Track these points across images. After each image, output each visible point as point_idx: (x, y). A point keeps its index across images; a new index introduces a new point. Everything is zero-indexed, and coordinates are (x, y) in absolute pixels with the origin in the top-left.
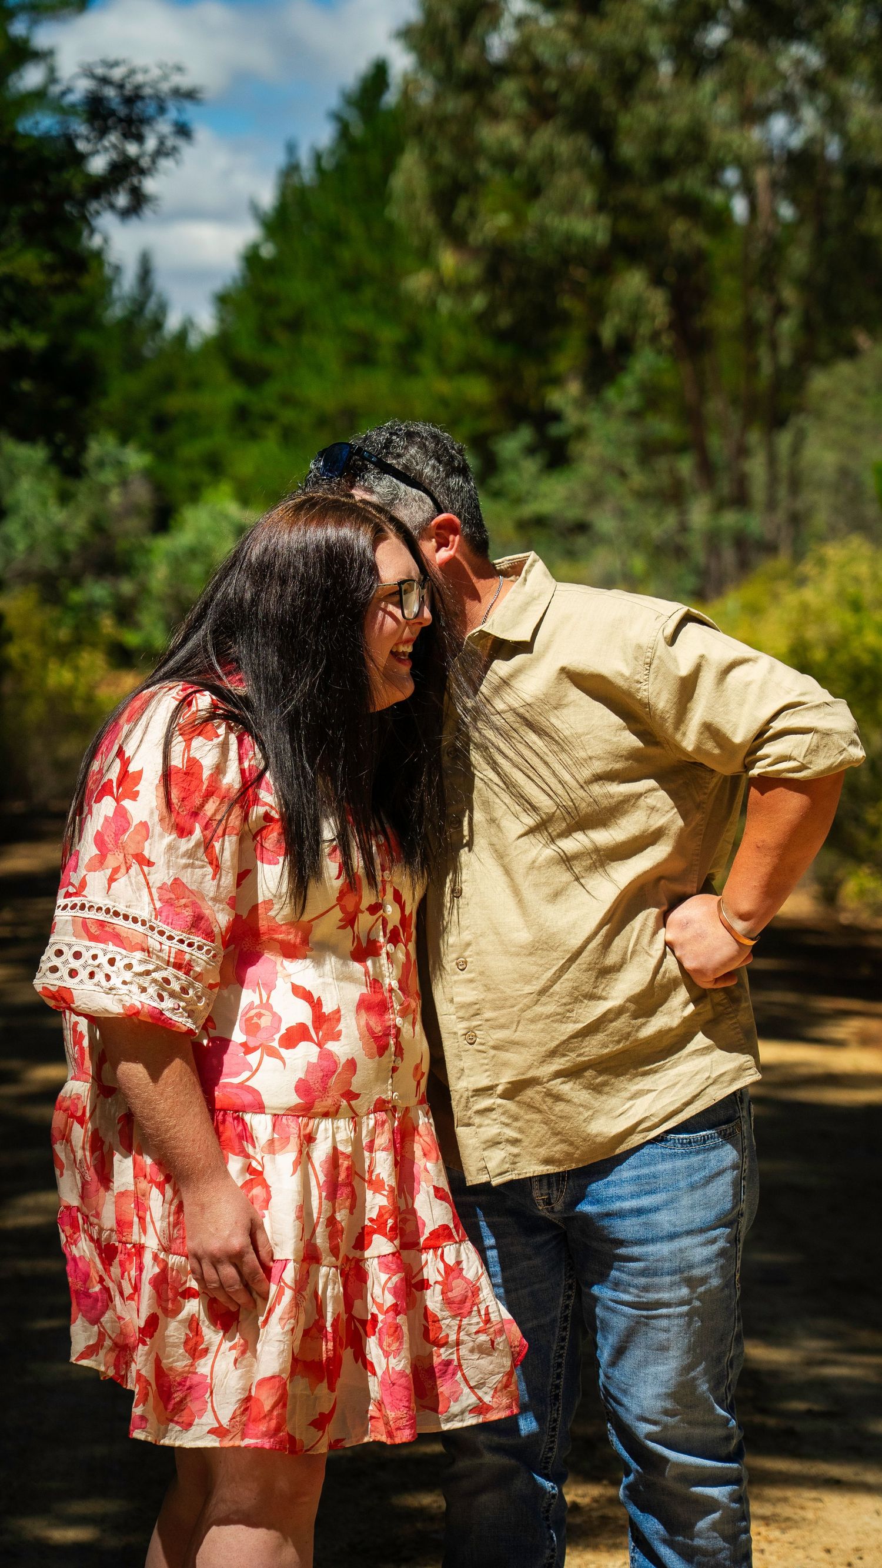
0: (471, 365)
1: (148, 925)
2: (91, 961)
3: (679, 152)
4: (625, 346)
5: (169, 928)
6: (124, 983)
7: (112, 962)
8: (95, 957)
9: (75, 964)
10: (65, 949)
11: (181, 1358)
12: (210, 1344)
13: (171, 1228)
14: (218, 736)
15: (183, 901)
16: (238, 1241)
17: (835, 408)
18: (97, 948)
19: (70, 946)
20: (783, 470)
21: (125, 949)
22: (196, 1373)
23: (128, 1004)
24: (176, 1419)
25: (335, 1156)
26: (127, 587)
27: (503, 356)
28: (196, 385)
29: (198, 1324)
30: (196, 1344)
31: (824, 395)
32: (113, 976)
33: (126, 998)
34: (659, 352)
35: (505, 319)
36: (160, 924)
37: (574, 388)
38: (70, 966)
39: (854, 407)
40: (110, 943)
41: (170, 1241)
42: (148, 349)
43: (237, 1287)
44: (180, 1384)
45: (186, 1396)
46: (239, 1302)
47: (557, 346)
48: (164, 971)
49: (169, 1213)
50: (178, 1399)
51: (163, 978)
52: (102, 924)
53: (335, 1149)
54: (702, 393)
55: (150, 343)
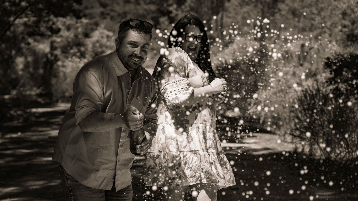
0: (151, 2)
17: (231, 10)
26: (82, 49)
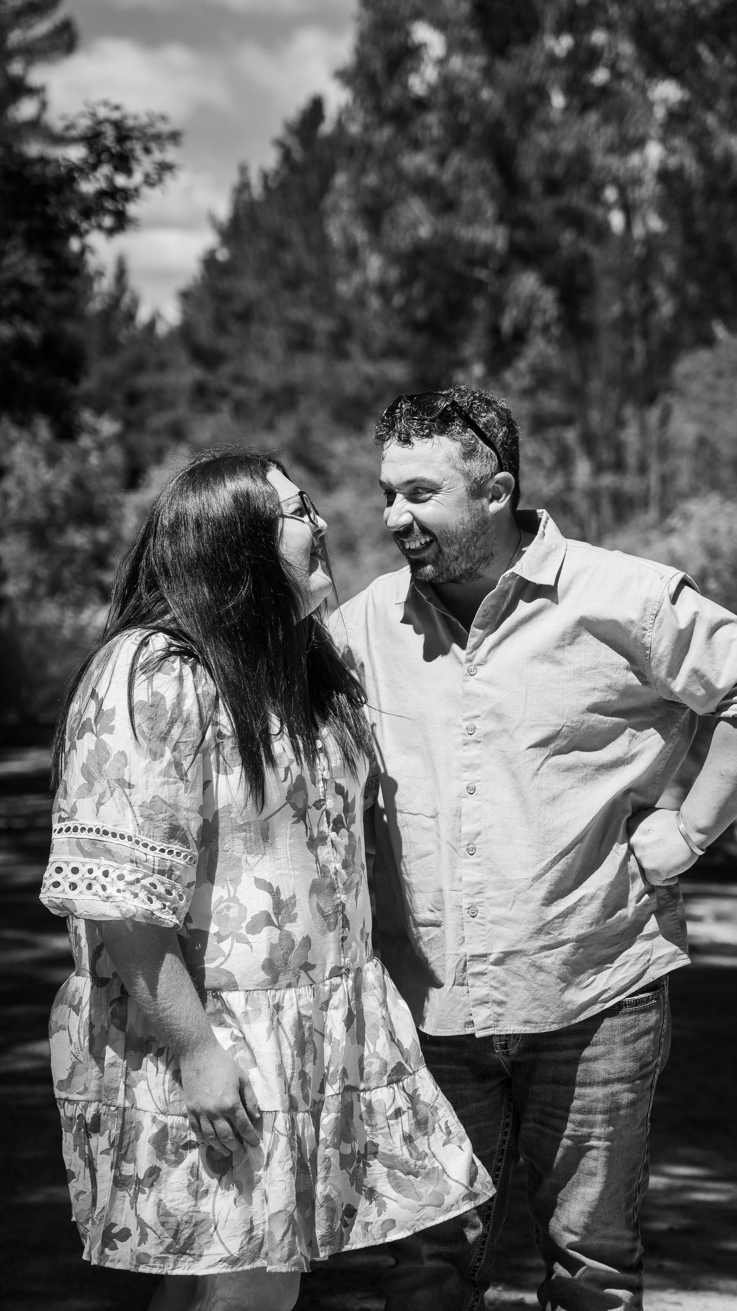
0: (393, 351)
1: (134, 840)
2: (87, 875)
3: (567, 172)
4: (520, 336)
5: (151, 840)
6: (119, 891)
7: (106, 874)
8: (90, 871)
9: (74, 878)
10: (63, 866)
11: (186, 1200)
12: (209, 1186)
13: (167, 1094)
14: (174, 670)
15: (162, 816)
16: (230, 1099)
17: (695, 387)
18: (91, 863)
19: (68, 863)
20: (654, 439)
21: (116, 862)
22: (199, 1212)
23: (124, 910)
24: (188, 1251)
25: (300, 1019)
27: (418, 343)
28: (162, 366)
29: (198, 1170)
30: (197, 1187)
31: (688, 377)
32: (108, 886)
33: (123, 904)
34: (549, 341)
35: (421, 313)
36: (144, 838)
37: (478, 370)
38: (69, 880)
39: (711, 388)
40: (102, 858)
41: (167, 1105)
42: (123, 336)
43: (230, 1138)
44: (187, 1222)
45: (193, 1232)
46: (232, 1149)
47: (464, 335)
48: (150, 878)
49: (164, 1081)
50: (187, 1235)
51: (150, 884)
52: (93, 842)
53: (299, 1013)
54: (586, 376)
55: (124, 332)
